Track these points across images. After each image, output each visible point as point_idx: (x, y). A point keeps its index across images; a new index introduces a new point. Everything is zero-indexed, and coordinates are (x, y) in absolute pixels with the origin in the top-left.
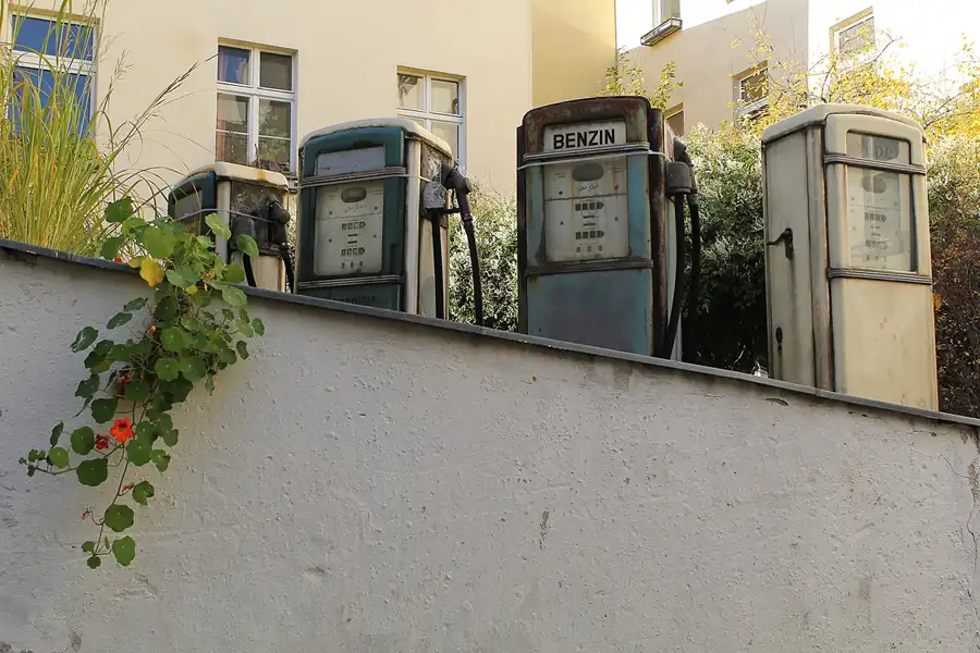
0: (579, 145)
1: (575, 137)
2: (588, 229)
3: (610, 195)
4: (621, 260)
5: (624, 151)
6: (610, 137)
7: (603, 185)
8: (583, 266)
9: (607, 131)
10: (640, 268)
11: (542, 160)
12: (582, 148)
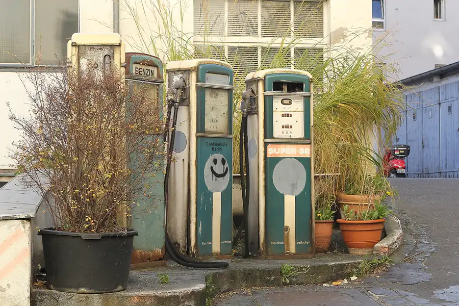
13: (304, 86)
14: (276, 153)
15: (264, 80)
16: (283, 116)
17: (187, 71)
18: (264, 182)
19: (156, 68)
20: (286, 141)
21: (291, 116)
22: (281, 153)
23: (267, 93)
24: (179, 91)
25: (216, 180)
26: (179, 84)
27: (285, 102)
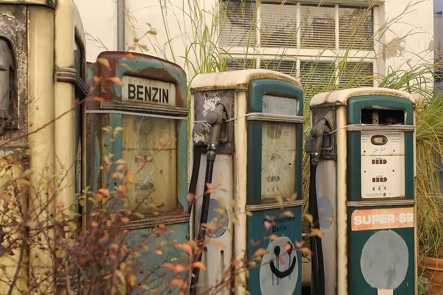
13: (406, 115)
14: (365, 223)
15: (347, 106)
16: (373, 162)
17: (230, 92)
18: (346, 270)
19: (173, 86)
20: (381, 203)
21: (385, 162)
22: (373, 223)
23: (352, 127)
24: (216, 129)
25: (278, 283)
26: (215, 117)
27: (377, 140)
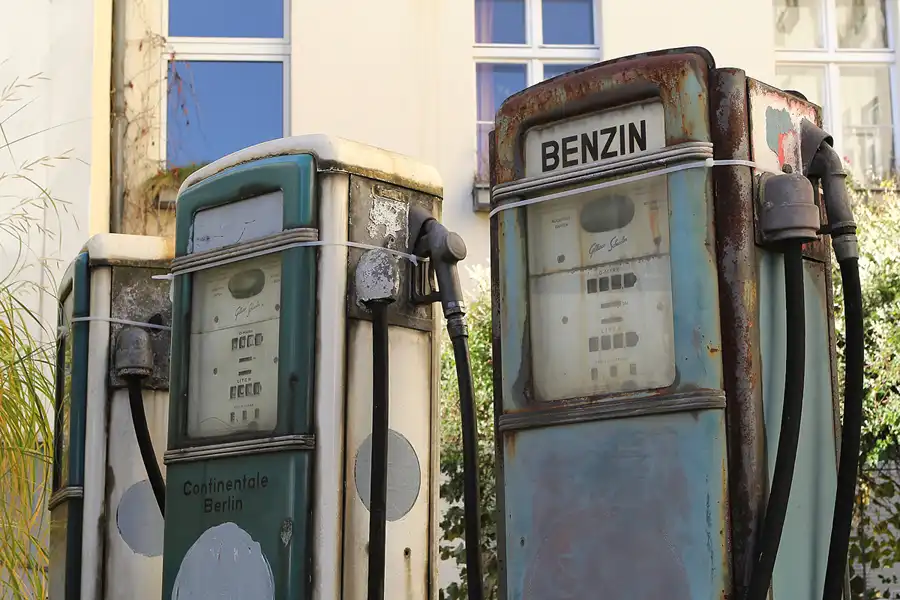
0: (584, 160)
1: (578, 144)
2: (611, 330)
3: (648, 257)
4: (663, 393)
5: (660, 165)
6: (639, 138)
7: (635, 237)
8: (595, 409)
9: (632, 126)
10: (694, 411)
11: (523, 197)
12: (593, 165)
